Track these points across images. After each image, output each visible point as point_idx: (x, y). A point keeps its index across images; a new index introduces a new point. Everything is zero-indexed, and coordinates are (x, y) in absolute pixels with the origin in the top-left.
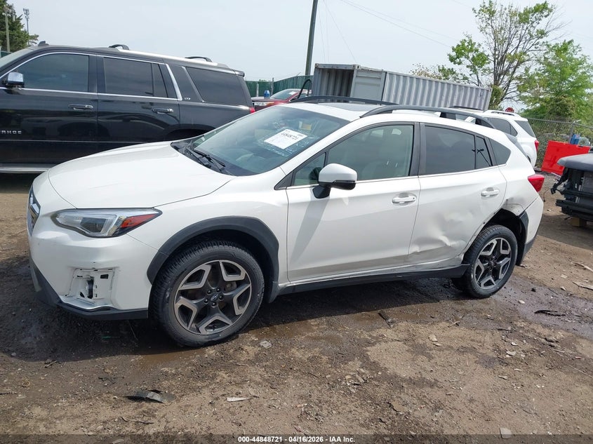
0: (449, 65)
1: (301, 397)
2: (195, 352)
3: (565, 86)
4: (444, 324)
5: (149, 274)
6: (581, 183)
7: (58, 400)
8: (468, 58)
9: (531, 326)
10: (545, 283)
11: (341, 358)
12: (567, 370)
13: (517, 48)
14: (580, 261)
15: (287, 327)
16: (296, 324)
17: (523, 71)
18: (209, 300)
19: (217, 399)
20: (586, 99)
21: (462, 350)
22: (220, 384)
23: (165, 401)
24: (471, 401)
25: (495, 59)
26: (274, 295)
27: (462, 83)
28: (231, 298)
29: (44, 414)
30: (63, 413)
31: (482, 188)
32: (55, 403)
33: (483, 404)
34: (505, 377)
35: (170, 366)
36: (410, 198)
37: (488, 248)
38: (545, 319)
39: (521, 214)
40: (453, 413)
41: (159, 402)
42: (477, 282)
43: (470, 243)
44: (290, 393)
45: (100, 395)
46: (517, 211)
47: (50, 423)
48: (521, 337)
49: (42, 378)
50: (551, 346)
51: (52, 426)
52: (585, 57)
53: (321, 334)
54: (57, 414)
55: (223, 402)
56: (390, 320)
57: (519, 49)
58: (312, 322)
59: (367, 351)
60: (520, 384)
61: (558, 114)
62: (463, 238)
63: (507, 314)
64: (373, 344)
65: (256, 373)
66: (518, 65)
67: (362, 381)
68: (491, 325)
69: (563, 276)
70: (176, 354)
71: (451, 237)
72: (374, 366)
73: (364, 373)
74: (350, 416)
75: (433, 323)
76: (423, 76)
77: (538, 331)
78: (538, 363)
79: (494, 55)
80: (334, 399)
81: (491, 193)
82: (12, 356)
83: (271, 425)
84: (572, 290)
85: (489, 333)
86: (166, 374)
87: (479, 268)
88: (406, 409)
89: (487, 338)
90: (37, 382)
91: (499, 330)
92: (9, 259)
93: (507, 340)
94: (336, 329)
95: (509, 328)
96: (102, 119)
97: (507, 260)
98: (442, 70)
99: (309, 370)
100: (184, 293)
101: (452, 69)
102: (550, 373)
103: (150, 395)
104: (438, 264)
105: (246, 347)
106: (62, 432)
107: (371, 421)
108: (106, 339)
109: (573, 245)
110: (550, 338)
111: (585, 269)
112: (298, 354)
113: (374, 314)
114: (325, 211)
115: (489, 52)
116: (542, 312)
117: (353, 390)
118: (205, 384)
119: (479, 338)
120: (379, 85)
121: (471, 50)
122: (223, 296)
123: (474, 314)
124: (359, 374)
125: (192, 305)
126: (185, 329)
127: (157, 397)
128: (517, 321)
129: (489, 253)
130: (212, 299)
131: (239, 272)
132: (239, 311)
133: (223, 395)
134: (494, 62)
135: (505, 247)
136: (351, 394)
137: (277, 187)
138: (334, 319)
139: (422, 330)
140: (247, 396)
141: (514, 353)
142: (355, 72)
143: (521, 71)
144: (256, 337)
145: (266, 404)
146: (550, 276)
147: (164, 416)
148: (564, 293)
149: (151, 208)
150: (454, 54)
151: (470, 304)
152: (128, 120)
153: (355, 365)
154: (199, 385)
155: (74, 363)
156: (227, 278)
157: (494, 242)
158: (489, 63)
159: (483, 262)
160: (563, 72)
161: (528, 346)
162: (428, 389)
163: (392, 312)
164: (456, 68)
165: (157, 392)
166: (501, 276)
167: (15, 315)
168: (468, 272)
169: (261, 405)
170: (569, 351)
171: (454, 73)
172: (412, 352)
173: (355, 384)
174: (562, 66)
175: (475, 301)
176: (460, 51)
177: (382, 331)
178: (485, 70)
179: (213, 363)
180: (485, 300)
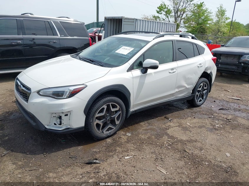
0: (157, 15)
1: (152, 153)
2: (103, 141)
3: (200, 21)
4: (189, 118)
5: (85, 112)
6: (220, 59)
7: (57, 169)
8: (164, 11)
9: (220, 115)
10: (217, 98)
11: (159, 136)
12: (238, 129)
13: (183, 6)
14: (226, 88)
15: (133, 127)
16: (136, 125)
17: (185, 16)
18: (106, 119)
19: (121, 158)
20: (208, 25)
21: (200, 127)
22: (119, 152)
23: (101, 163)
24: (211, 145)
25: (174, 11)
26: (129, 115)
27: (162, 21)
28: (114, 118)
29: (55, 175)
30: (62, 174)
31: (197, 64)
32: (57, 170)
33: (216, 145)
34: (219, 135)
35: (96, 148)
36: (175, 70)
37: (200, 87)
38: (223, 112)
39: (210, 73)
40: (207, 150)
41: (99, 163)
42: (197, 101)
43: (194, 86)
44: (147, 152)
45: (74, 164)
46: (209, 72)
47: (59, 179)
48: (218, 120)
49: (46, 161)
50: (229, 121)
51: (61, 179)
52: (207, 8)
53: (147, 128)
54: (61, 174)
55: (124, 159)
56: (170, 119)
57: (184, 7)
58: (142, 124)
59: (167, 132)
60: (225, 137)
61: (202, 32)
62: (192, 84)
63: (209, 111)
64: (168, 129)
65: (130, 146)
66: (184, 13)
67: (171, 143)
68: (206, 116)
69: (222, 95)
70: (96, 143)
71: (188, 84)
72: (172, 137)
73: (170, 141)
74: (173, 157)
75: (186, 118)
76: (146, 20)
77: (222, 116)
78: (228, 128)
79: (174, 9)
80: (164, 152)
81: (201, 66)
82: (27, 154)
83: (146, 165)
84: (227, 100)
85: (207, 119)
86: (96, 152)
87: (197, 95)
88: (191, 151)
89: (207, 121)
90: (44, 163)
91: (209, 118)
92: (3, 113)
93: (214, 121)
94: (152, 125)
95: (213, 117)
96: (20, 47)
97: (206, 91)
98: (154, 17)
99: (150, 142)
100: (97, 118)
101: (158, 16)
102: (233, 131)
103: (95, 161)
104: (184, 95)
105: (122, 137)
106: (66, 181)
107: (181, 158)
108: (64, 142)
109: (221, 83)
110: (228, 118)
111: (229, 91)
112: (143, 137)
113: (163, 117)
114: (146, 79)
115: (172, 9)
116: (221, 109)
117: (169, 147)
118: (113, 153)
119: (204, 122)
120: (134, 25)
121: (165, 8)
122: (111, 117)
123: (199, 113)
124: (168, 141)
125: (100, 122)
126: (98, 133)
127: (97, 161)
128: (214, 114)
129: (200, 89)
130: (107, 119)
131: (116, 107)
132: (117, 122)
133: (122, 157)
134: (174, 12)
135: (205, 86)
136: (169, 149)
137: (128, 71)
138: (150, 121)
139: (183, 121)
140: (132, 155)
141: (218, 126)
142: (123, 20)
143: (184, 15)
144: (124, 132)
145: (140, 158)
146: (218, 95)
147: (104, 169)
148: (225, 101)
149: (82, 84)
150: (158, 10)
151: (195, 109)
152: (32, 47)
153: (165, 138)
154: (111, 154)
155: (56, 153)
156: (113, 110)
157: (202, 84)
158: (172, 13)
159: (198, 93)
160: (199, 15)
161: (222, 122)
162: (195, 143)
163: (169, 115)
164: (160, 15)
165: (96, 159)
166: (204, 97)
167: (19, 137)
168: (194, 97)
169: (139, 158)
170: (235, 122)
171: (159, 18)
172: (183, 130)
173: (169, 145)
174: (199, 13)
175: (196, 108)
176: (161, 9)
177: (169, 124)
178: (171, 16)
179: (112, 144)
180: (200, 107)
